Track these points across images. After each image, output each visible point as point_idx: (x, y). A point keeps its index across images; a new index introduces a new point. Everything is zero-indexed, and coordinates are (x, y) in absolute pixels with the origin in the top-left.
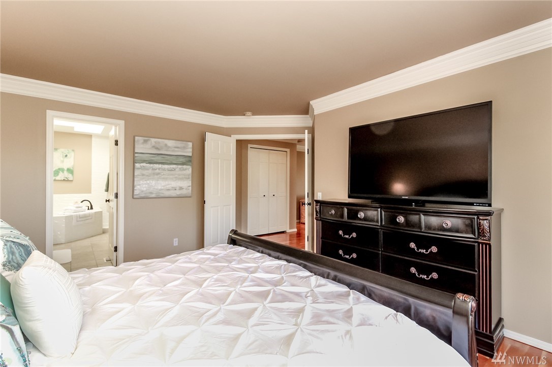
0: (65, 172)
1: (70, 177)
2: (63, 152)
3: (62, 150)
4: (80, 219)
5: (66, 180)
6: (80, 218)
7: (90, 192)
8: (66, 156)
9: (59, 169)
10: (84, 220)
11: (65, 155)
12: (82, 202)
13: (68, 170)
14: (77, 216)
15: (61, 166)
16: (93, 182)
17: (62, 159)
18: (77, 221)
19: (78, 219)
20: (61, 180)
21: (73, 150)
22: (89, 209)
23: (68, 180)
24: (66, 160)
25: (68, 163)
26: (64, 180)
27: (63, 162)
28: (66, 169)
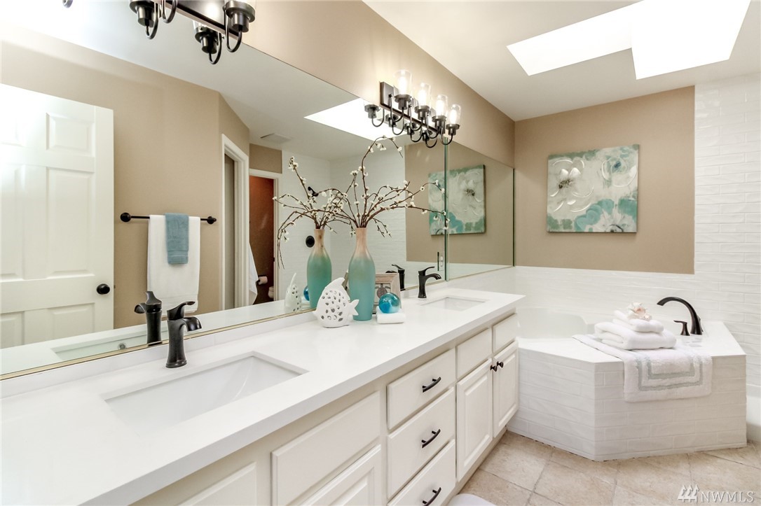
0: (615, 211)
1: (629, 224)
2: (608, 157)
3: (608, 151)
4: (653, 382)
5: (617, 233)
6: (651, 375)
7: (688, 268)
8: (617, 166)
9: (600, 203)
10: (670, 387)
11: (614, 163)
12: (662, 303)
13: (623, 203)
14: (639, 368)
15: (603, 193)
16: (698, 237)
17: (605, 175)
18: (641, 388)
19: (645, 382)
20: (605, 233)
21: (637, 147)
22: (685, 332)
23: (623, 232)
24: (617, 177)
25: (624, 185)
26: (612, 232)
27: (608, 183)
28: (617, 202)
